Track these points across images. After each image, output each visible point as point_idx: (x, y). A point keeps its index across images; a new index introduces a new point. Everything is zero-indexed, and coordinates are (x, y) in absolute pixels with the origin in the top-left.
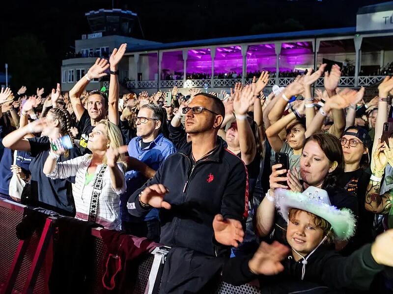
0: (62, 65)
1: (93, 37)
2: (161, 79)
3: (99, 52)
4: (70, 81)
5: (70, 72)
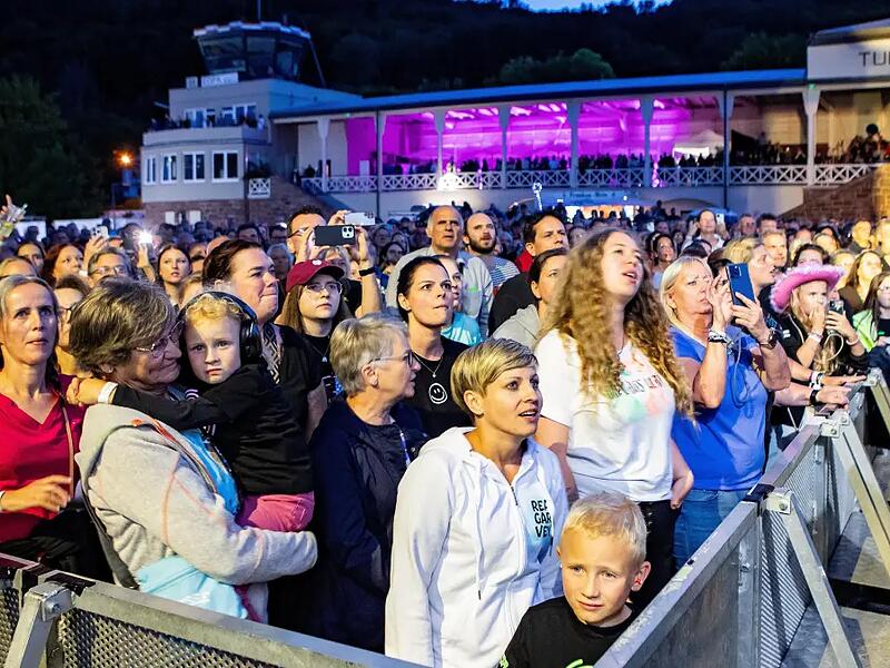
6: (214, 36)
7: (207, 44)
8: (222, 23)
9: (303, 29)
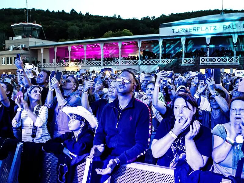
1: (16, 39)
2: (57, 62)
4: (3, 64)
5: (3, 58)
6: (16, 26)
7: (14, 28)
8: (18, 23)
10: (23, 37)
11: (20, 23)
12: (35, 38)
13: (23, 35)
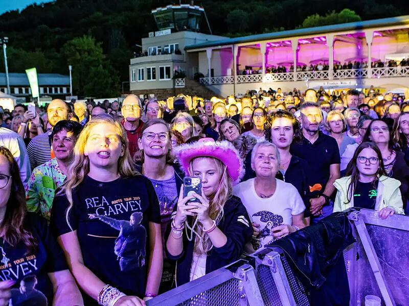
0: (130, 64)
1: (161, 34)
3: (168, 49)
4: (139, 79)
5: (140, 70)
6: (160, 12)
7: (157, 16)
8: (164, 6)
9: (201, 7)
10: (173, 31)
11: (168, 7)
12: (194, 31)
13: (173, 27)
